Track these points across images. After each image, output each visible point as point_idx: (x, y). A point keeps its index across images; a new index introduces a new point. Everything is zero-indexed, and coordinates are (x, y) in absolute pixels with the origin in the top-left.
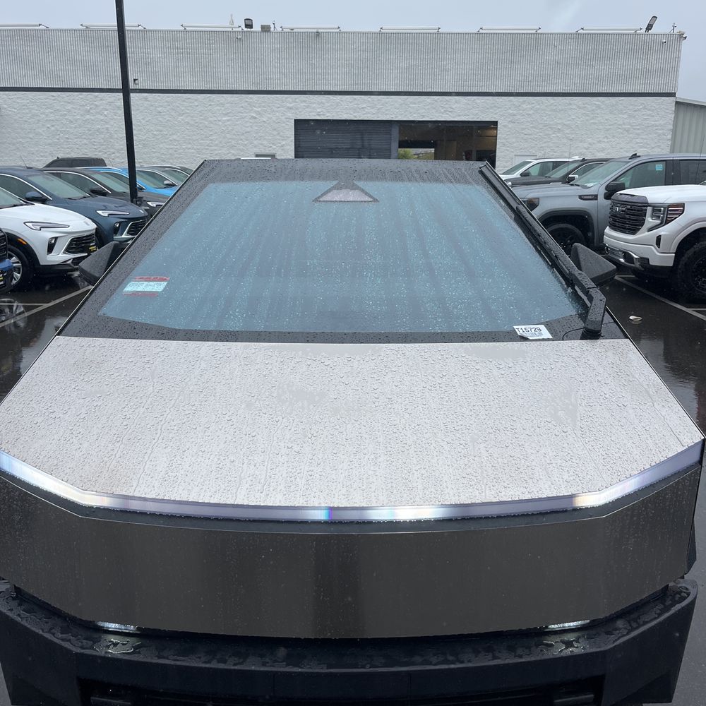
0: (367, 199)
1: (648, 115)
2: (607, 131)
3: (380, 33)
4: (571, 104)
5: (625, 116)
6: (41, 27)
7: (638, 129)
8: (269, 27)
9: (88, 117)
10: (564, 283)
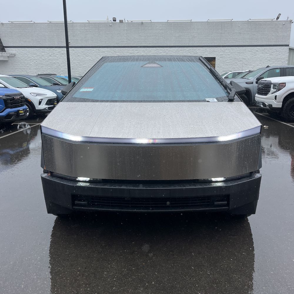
0: (159, 66)
1: (278, 54)
2: (261, 60)
3: (167, 22)
4: (245, 50)
5: (268, 55)
6: (32, 22)
7: (274, 60)
8: (122, 21)
9: (50, 58)
10: (223, 88)
